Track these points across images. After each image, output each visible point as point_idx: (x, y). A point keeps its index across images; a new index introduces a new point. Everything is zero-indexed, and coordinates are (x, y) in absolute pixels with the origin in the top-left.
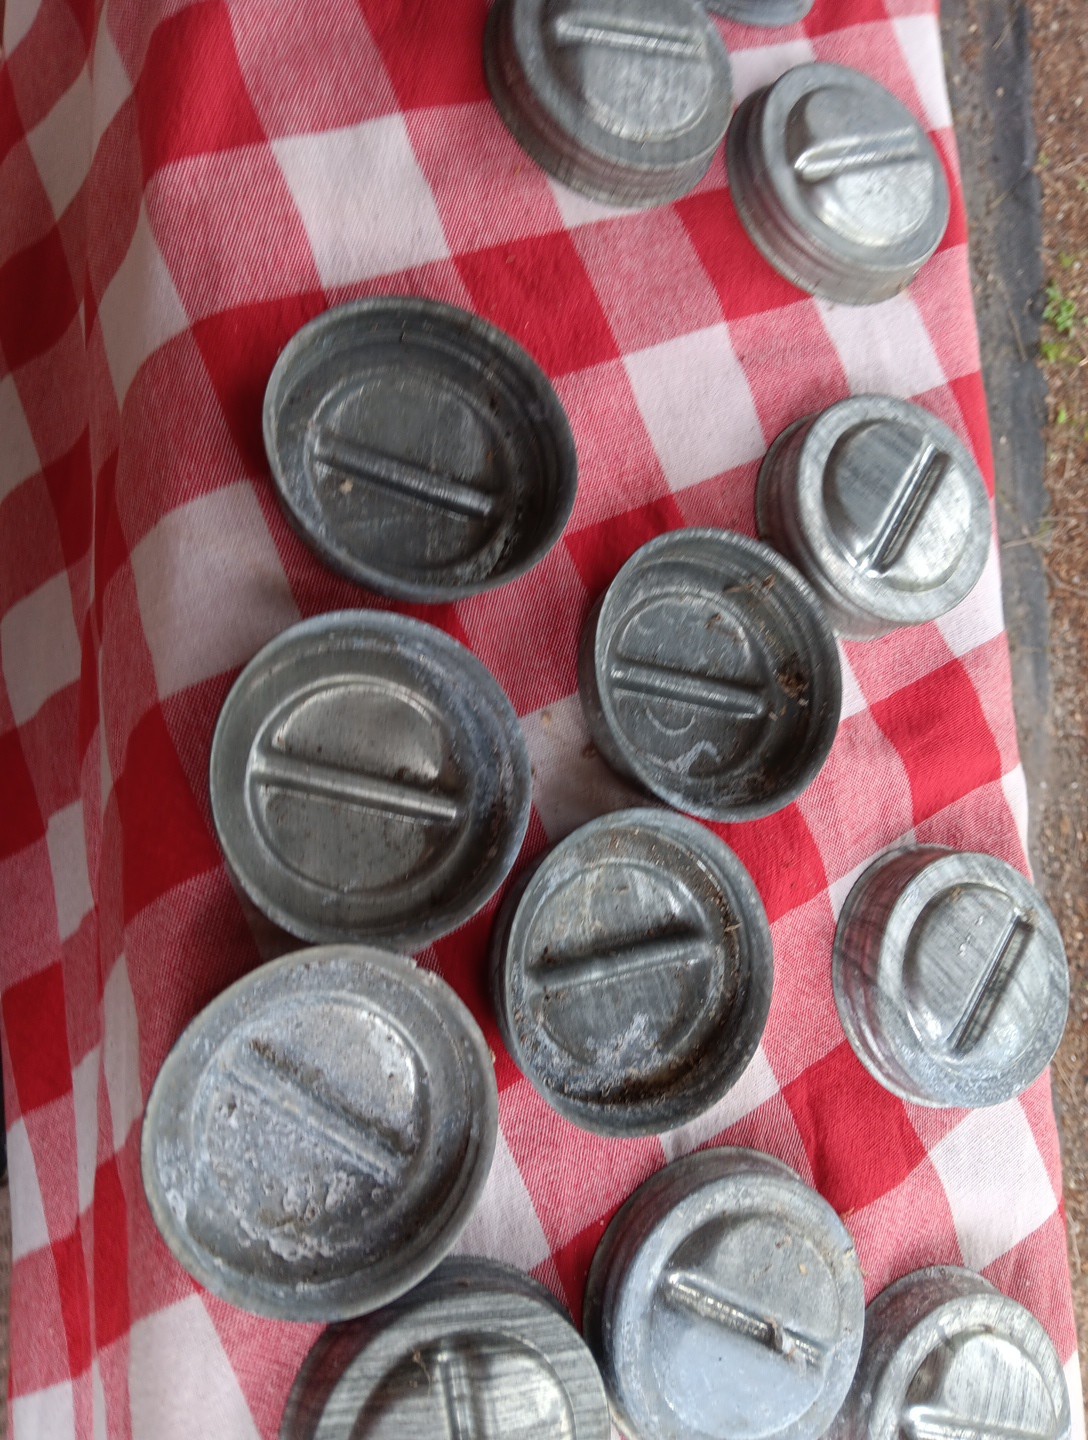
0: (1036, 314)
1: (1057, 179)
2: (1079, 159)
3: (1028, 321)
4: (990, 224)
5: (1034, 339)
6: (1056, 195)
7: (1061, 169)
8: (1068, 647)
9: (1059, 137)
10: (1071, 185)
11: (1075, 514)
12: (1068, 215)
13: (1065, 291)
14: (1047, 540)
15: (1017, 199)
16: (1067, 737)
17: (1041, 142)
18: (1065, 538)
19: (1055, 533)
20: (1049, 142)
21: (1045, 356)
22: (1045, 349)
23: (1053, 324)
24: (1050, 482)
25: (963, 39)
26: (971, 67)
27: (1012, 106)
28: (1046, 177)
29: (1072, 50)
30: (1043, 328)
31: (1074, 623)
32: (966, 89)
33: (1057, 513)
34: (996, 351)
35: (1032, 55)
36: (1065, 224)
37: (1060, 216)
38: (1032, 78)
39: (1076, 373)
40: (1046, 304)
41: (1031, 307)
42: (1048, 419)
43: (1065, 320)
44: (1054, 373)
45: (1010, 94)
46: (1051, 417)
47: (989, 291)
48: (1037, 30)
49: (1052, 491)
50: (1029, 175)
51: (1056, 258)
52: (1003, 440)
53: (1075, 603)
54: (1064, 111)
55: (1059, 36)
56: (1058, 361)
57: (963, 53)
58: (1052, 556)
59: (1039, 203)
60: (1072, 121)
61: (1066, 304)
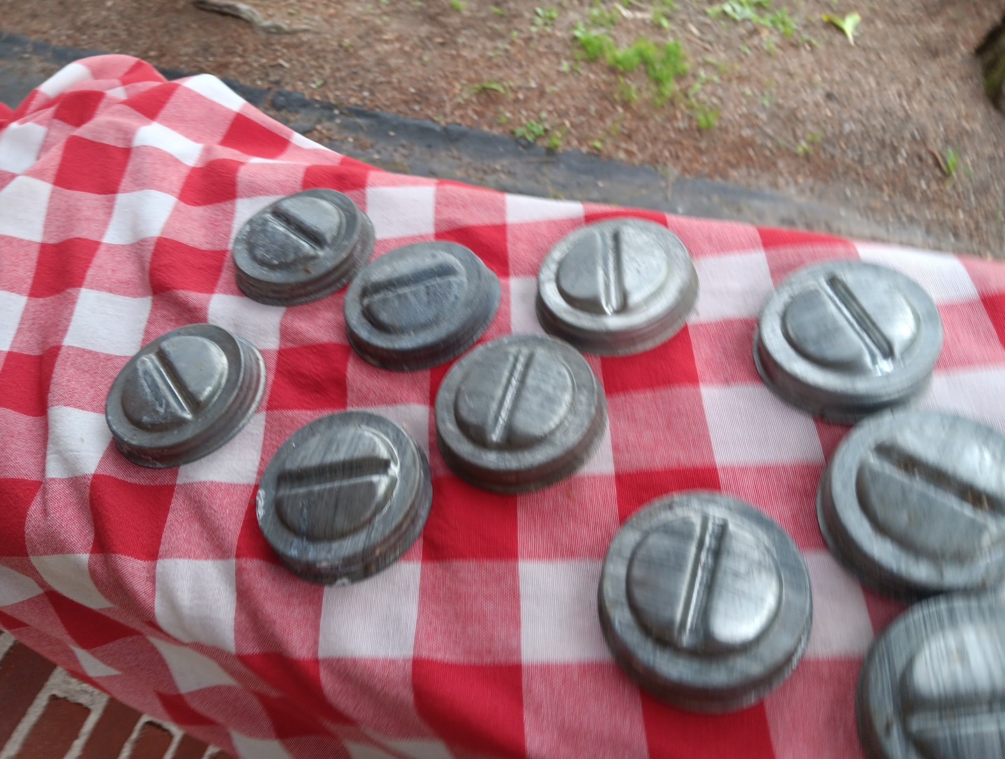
0: (529, 146)
1: (452, 113)
2: (445, 98)
3: (531, 151)
4: (466, 159)
5: (543, 151)
6: (462, 117)
7: (448, 110)
8: (749, 174)
9: (429, 106)
10: (459, 106)
11: (662, 151)
12: (475, 112)
13: (521, 125)
14: (673, 171)
15: (457, 140)
16: (812, 190)
17: (427, 117)
18: (675, 161)
19: (670, 164)
20: (430, 113)
21: (556, 146)
22: (551, 146)
23: (538, 137)
24: (636, 161)
25: (355, 147)
26: (372, 146)
27: (403, 129)
28: (449, 120)
29: (382, 87)
30: (539, 144)
31: (735, 166)
32: (383, 151)
33: (657, 162)
34: (543, 174)
35: (377, 110)
36: (481, 115)
37: (475, 117)
38: (390, 114)
39: (573, 131)
40: (525, 138)
41: (524, 147)
42: (596, 154)
43: (539, 129)
44: (569, 143)
45: (395, 128)
46: (595, 152)
47: (506, 170)
48: (365, 105)
49: (643, 162)
50: (445, 129)
51: (500, 125)
52: (600, 184)
53: (721, 164)
54: (415, 100)
55: (372, 93)
56: (562, 140)
57: (363, 149)
58: (684, 170)
59: (464, 128)
60: (422, 97)
61: (528, 126)
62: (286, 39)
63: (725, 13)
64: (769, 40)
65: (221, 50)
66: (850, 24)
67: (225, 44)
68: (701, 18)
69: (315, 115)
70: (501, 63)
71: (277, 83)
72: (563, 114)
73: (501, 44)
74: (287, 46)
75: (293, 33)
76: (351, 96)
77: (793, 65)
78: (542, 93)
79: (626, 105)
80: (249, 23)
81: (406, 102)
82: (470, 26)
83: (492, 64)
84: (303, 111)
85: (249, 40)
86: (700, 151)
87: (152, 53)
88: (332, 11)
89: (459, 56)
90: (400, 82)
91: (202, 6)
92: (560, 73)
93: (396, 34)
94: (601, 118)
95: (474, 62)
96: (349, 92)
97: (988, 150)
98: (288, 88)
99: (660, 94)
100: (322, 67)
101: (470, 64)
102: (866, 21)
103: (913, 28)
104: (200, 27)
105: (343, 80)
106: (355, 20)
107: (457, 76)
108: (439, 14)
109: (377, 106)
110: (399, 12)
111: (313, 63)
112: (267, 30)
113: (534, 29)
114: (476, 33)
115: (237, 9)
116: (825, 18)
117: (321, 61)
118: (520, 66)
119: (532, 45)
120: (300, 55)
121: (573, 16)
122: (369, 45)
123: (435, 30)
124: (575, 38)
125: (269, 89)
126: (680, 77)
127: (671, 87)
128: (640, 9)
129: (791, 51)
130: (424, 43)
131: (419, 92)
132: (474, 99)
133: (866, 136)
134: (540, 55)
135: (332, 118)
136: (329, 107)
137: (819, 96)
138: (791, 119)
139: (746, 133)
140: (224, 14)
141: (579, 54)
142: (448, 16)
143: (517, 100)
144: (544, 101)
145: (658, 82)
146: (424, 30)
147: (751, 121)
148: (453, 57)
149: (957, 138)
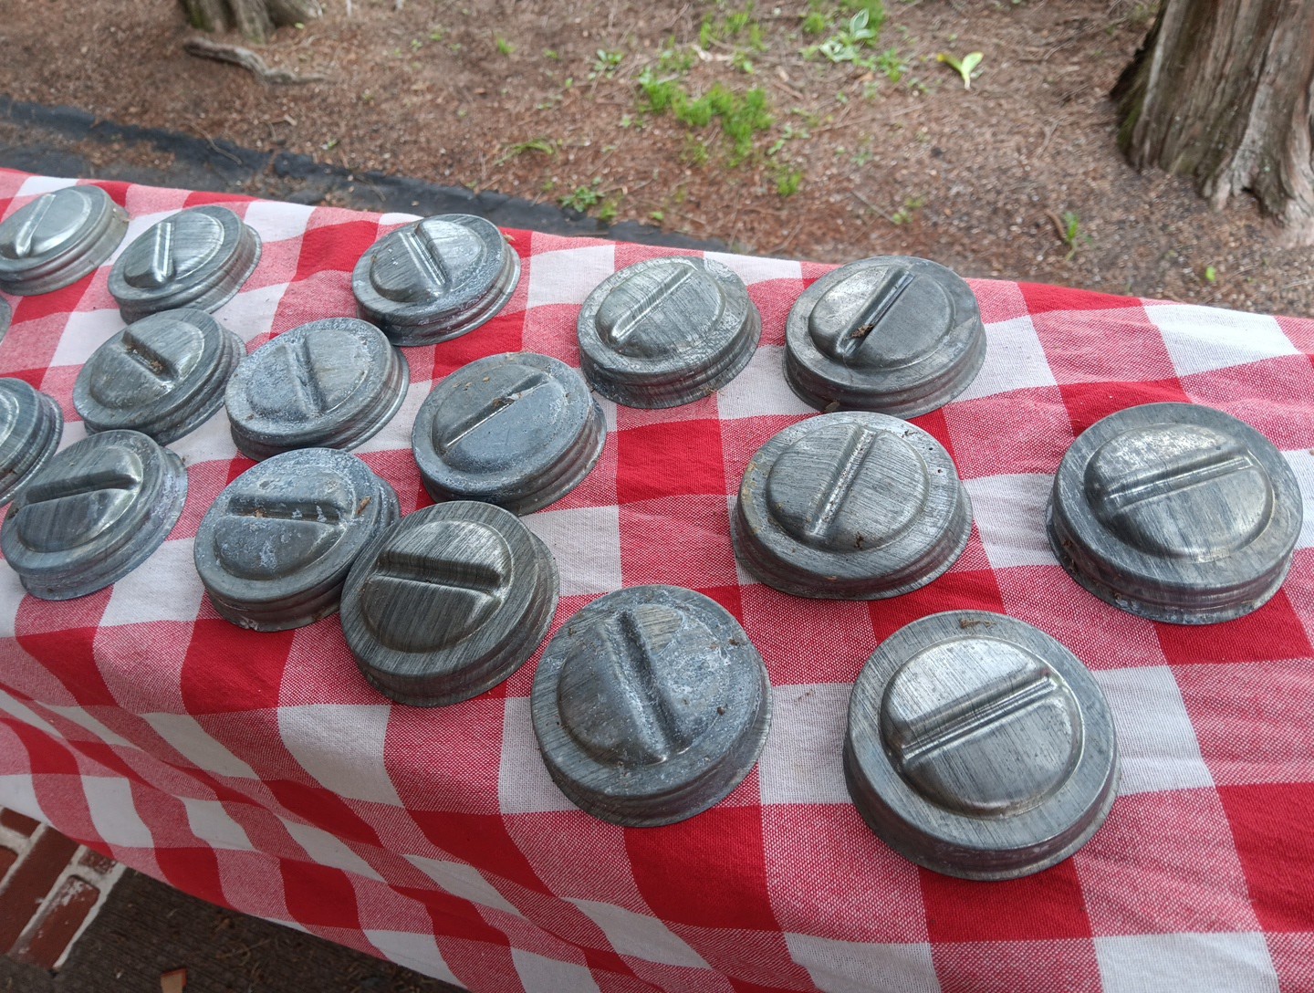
0: (578, 217)
1: (489, 178)
2: (482, 160)
3: (580, 223)
5: (595, 222)
6: (500, 182)
7: (484, 174)
8: (836, 250)
9: (462, 170)
10: (497, 169)
11: (735, 222)
12: (517, 177)
13: (570, 192)
14: (746, 246)
15: (492, 210)
17: (459, 183)
18: (750, 234)
19: (743, 238)
20: (462, 178)
21: (610, 217)
22: (603, 216)
23: (590, 206)
24: (704, 235)
27: (428, 198)
28: (484, 186)
29: (407, 148)
30: (590, 214)
31: (818, 241)
33: (729, 235)
35: (399, 175)
36: (523, 180)
37: (516, 183)
38: (414, 180)
39: (630, 198)
40: (573, 208)
41: (572, 219)
42: (656, 226)
43: (589, 197)
44: (625, 214)
45: (419, 197)
46: (656, 224)
48: (384, 169)
49: (711, 235)
50: (478, 197)
51: (544, 192)
53: (803, 237)
54: (445, 163)
55: (394, 155)
56: (617, 209)
58: (760, 245)
59: (501, 195)
60: (455, 159)
61: (578, 192)
62: (295, 91)
63: (822, 54)
64: (871, 85)
65: (216, 104)
66: (967, 66)
67: (221, 97)
68: (794, 60)
69: (324, 183)
70: (551, 118)
71: (282, 144)
72: (621, 179)
73: (551, 94)
74: (295, 99)
75: (303, 83)
76: (370, 159)
77: (896, 114)
78: (597, 154)
79: (695, 167)
80: (250, 71)
81: (435, 166)
82: (516, 74)
83: (539, 119)
84: (310, 178)
85: (250, 92)
86: (781, 224)
87: (133, 110)
88: (352, 56)
89: (502, 109)
90: (428, 141)
91: (194, 51)
92: (619, 128)
93: (428, 83)
94: (665, 183)
95: (519, 117)
96: (367, 154)
97: (1118, 215)
98: (294, 150)
99: (735, 153)
100: (337, 125)
101: (514, 119)
102: (990, 61)
103: (1043, 68)
104: (192, 77)
105: (361, 140)
106: (380, 67)
107: (497, 133)
108: (481, 59)
109: (398, 171)
110: (433, 57)
111: (326, 119)
112: (271, 80)
113: (592, 75)
114: (524, 82)
115: (235, 55)
116: (940, 58)
117: (335, 117)
118: (574, 121)
119: (590, 95)
120: (310, 109)
121: (641, 59)
122: (394, 97)
123: (477, 78)
124: (640, 86)
125: (271, 151)
126: (763, 131)
127: (750, 146)
128: (724, 52)
129: (897, 99)
130: (460, 95)
131: (451, 154)
132: (516, 161)
133: (975, 201)
134: (599, 107)
135: (344, 186)
136: (343, 173)
137: (924, 153)
138: (890, 182)
139: (835, 198)
140: (221, 61)
141: (644, 105)
142: (494, 61)
143: (566, 162)
144: (599, 163)
145: (734, 138)
146: (463, 78)
147: (841, 183)
148: (495, 111)
149: (1081, 203)
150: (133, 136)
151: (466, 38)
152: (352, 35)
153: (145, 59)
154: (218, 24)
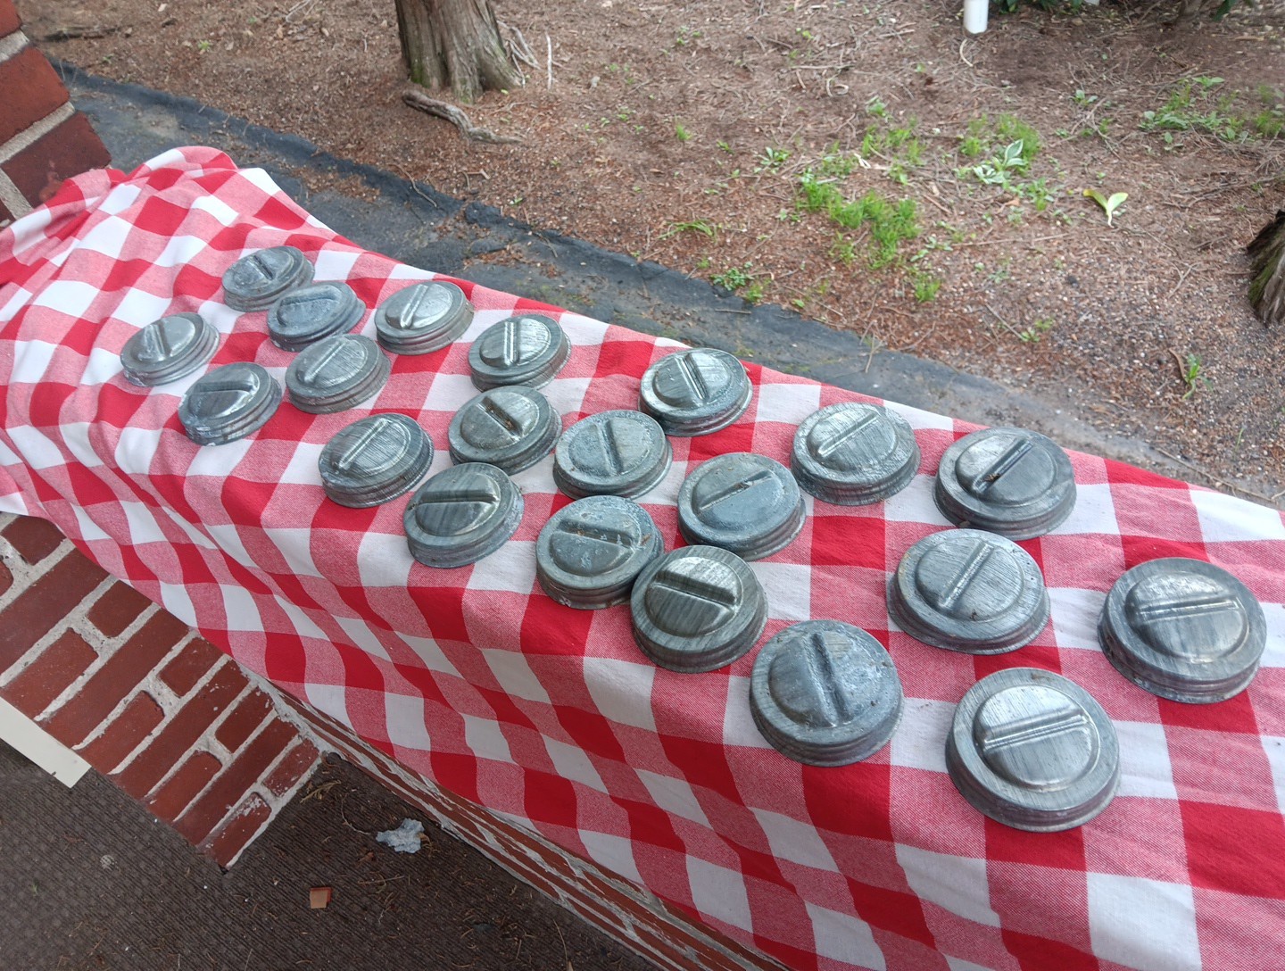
0: (726, 295)
1: (652, 250)
2: (648, 233)
3: (728, 301)
4: (656, 301)
5: (741, 302)
6: (661, 254)
7: (648, 246)
8: (963, 357)
9: (629, 240)
10: (660, 243)
11: (870, 318)
12: (677, 252)
13: (722, 272)
14: (878, 343)
15: (650, 279)
16: (1030, 382)
17: (625, 251)
18: (883, 331)
19: (876, 334)
20: (628, 247)
21: (756, 298)
22: (750, 297)
23: (738, 286)
24: (839, 326)
25: (541, 273)
26: (560, 274)
27: (595, 259)
28: (647, 257)
29: (583, 213)
30: (737, 294)
31: (947, 346)
32: (570, 282)
33: (863, 330)
34: (735, 328)
35: (573, 237)
36: (682, 256)
37: (675, 257)
38: (585, 243)
39: (776, 283)
40: (723, 286)
41: (720, 296)
42: (797, 312)
43: (740, 278)
44: (769, 298)
45: (588, 258)
46: (796, 310)
47: (696, 318)
48: (561, 229)
49: (846, 328)
50: (640, 265)
51: (699, 269)
52: (795, 345)
53: (933, 341)
54: (615, 231)
55: (571, 218)
56: (763, 293)
57: (549, 277)
58: (891, 344)
59: (660, 267)
60: (623, 229)
61: (730, 272)
62: (492, 149)
63: (975, 175)
64: (1017, 210)
65: (422, 152)
66: (1112, 203)
67: (428, 146)
68: (947, 178)
69: (506, 234)
70: (715, 203)
71: (474, 194)
72: (770, 266)
73: (718, 182)
74: (491, 156)
75: (501, 143)
76: (549, 218)
77: (1037, 241)
78: (752, 240)
79: (840, 264)
80: (456, 127)
81: (605, 233)
82: (690, 159)
83: (704, 202)
84: (495, 228)
85: (453, 145)
86: (914, 326)
87: (349, 146)
88: (547, 124)
89: (672, 190)
90: (603, 210)
91: (410, 102)
92: (775, 220)
93: (609, 158)
94: (811, 275)
95: (686, 198)
96: (548, 214)
97: (1239, 363)
98: (485, 202)
99: (879, 256)
100: (525, 184)
101: (682, 200)
102: (1135, 201)
103: (1186, 215)
104: (405, 125)
105: (544, 200)
106: (569, 138)
107: (665, 211)
108: (660, 142)
109: (572, 232)
110: (618, 134)
111: (515, 178)
112: (473, 137)
113: (758, 169)
114: (695, 167)
115: (446, 111)
116: (1086, 193)
117: (524, 176)
118: (735, 208)
119: (753, 187)
120: (503, 167)
121: (805, 160)
122: (579, 167)
123: (654, 159)
124: (801, 184)
125: (464, 200)
126: (908, 240)
127: (895, 251)
128: (883, 162)
129: (1040, 226)
130: (636, 172)
131: (621, 223)
132: (678, 238)
133: (1102, 330)
134: (760, 198)
135: (523, 239)
136: (525, 228)
137: (1058, 280)
138: (1023, 301)
139: (968, 309)
140: (433, 114)
141: (801, 202)
142: (671, 145)
143: (723, 245)
144: (753, 249)
145: (880, 242)
146: (642, 157)
147: (976, 296)
148: (665, 191)
149: (1206, 347)
150: (346, 168)
151: (650, 121)
152: (549, 106)
153: (367, 103)
154: (435, 82)
